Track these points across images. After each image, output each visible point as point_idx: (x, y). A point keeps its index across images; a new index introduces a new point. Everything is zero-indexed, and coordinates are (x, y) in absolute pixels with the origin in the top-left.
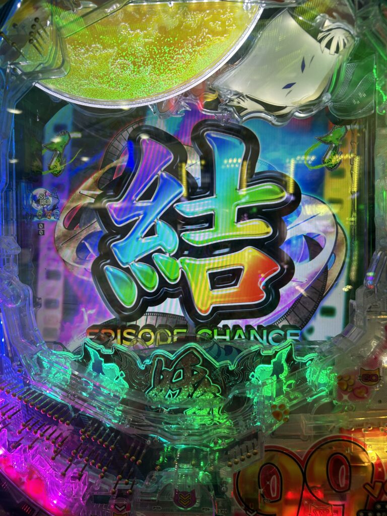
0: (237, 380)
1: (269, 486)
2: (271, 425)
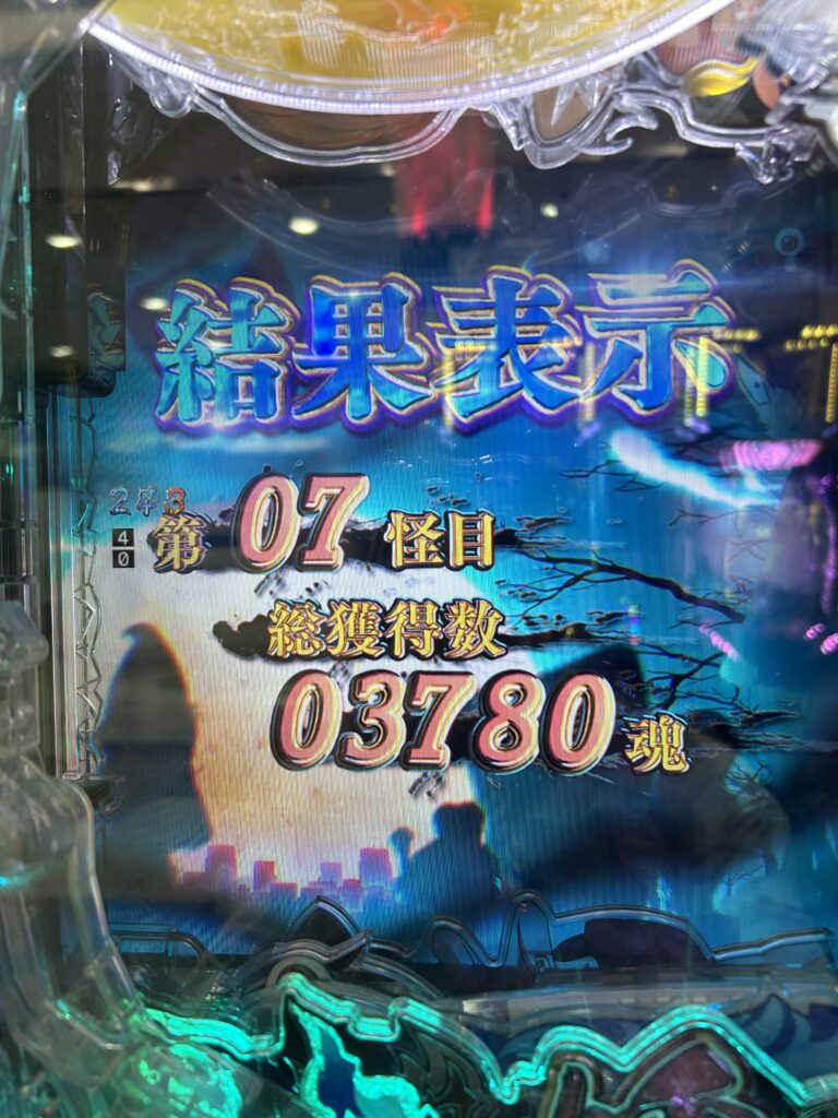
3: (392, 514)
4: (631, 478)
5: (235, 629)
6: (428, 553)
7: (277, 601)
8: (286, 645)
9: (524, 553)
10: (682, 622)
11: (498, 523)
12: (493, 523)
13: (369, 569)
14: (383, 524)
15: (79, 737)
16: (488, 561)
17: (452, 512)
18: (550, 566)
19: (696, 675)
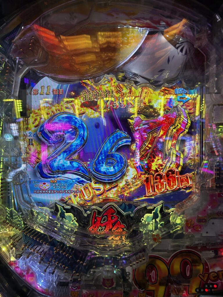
0: (135, 222)
1: (151, 276)
2: (152, 245)
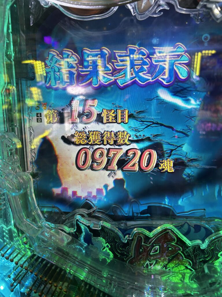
3: (103, 110)
4: (163, 101)
5: (66, 137)
6: (112, 120)
7: (76, 131)
8: (79, 142)
9: (135, 119)
10: (174, 137)
11: (129, 112)
12: (128, 112)
13: (98, 123)
14: (101, 112)
15: (31, 163)
16: (127, 122)
17: (118, 109)
18: (142, 123)
19: (176, 150)
